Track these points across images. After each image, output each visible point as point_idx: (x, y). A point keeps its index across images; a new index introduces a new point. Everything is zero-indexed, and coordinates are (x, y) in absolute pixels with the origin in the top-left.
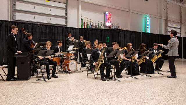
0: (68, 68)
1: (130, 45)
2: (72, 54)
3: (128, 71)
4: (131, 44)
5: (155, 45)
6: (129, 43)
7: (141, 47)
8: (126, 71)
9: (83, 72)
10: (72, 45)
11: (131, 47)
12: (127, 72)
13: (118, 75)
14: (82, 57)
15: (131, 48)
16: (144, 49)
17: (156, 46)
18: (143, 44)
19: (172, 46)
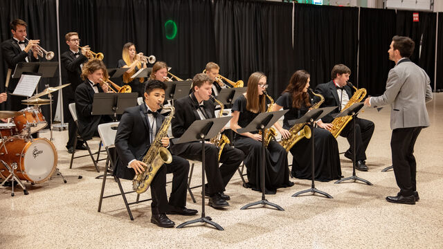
0: (18, 170)
1: (261, 81)
2: (34, 116)
3: (248, 174)
4: (263, 79)
5: (341, 73)
6: (255, 75)
7: (295, 82)
8: (242, 176)
9: (80, 177)
10: (35, 72)
11: (262, 89)
12: (246, 178)
13: (216, 195)
14: (75, 118)
15: (261, 93)
16: (305, 90)
17: (344, 75)
18: (301, 73)
19: (399, 92)
